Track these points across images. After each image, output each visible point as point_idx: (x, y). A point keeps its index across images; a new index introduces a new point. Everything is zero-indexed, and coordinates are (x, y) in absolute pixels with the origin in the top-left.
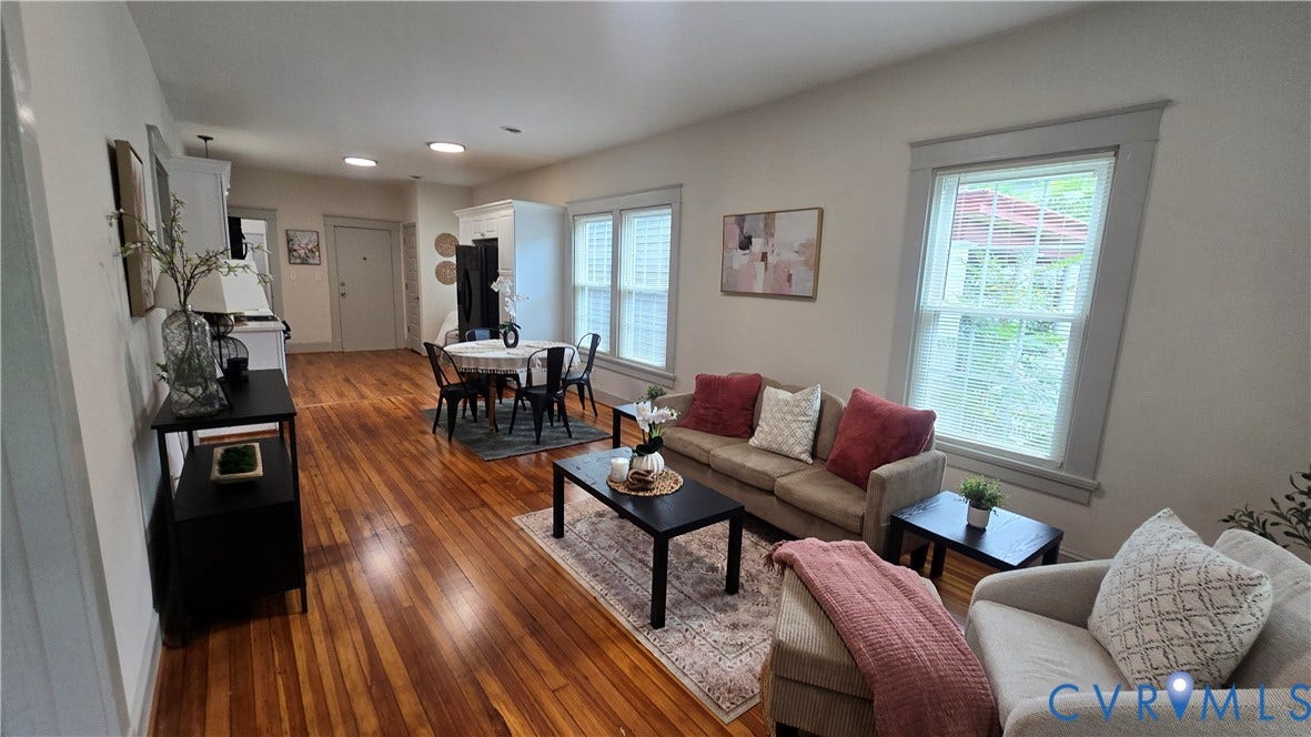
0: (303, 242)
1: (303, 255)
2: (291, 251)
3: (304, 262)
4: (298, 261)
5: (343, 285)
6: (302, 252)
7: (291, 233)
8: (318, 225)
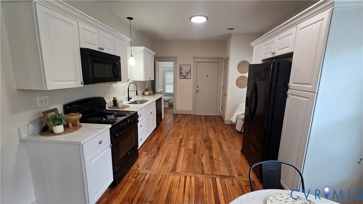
0: (185, 69)
1: (184, 75)
2: (181, 73)
3: (185, 78)
4: (183, 77)
5: (198, 87)
6: (184, 74)
7: (181, 66)
8: (191, 62)
